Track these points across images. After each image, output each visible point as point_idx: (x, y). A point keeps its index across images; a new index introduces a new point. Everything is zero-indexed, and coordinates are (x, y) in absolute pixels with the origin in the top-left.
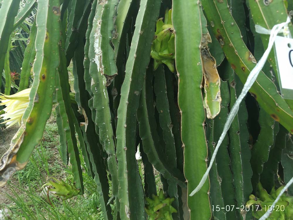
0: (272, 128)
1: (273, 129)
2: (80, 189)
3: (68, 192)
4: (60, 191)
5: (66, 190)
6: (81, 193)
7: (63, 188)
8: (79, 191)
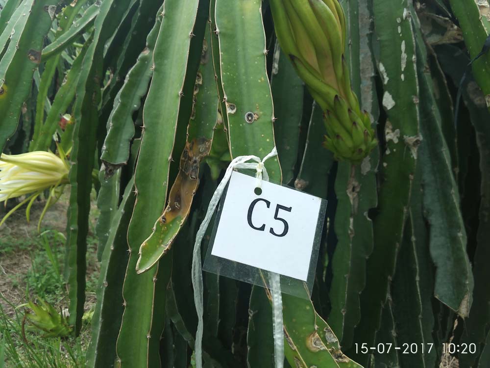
0: (342, 314)
1: (344, 314)
2: (73, 327)
3: (53, 326)
4: (42, 321)
5: (51, 323)
6: (74, 334)
7: (48, 318)
8: (70, 330)
